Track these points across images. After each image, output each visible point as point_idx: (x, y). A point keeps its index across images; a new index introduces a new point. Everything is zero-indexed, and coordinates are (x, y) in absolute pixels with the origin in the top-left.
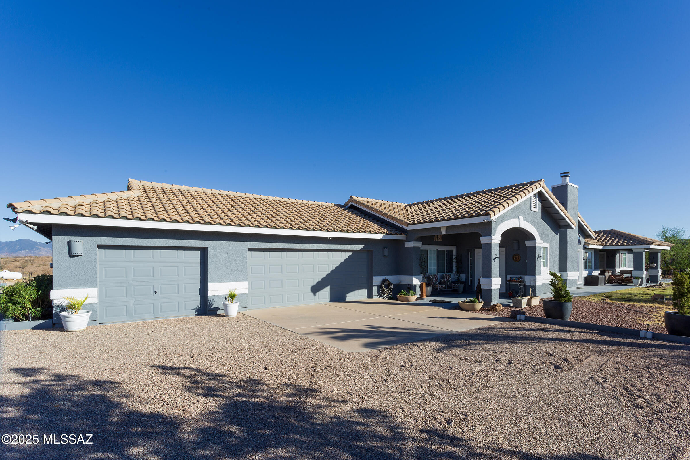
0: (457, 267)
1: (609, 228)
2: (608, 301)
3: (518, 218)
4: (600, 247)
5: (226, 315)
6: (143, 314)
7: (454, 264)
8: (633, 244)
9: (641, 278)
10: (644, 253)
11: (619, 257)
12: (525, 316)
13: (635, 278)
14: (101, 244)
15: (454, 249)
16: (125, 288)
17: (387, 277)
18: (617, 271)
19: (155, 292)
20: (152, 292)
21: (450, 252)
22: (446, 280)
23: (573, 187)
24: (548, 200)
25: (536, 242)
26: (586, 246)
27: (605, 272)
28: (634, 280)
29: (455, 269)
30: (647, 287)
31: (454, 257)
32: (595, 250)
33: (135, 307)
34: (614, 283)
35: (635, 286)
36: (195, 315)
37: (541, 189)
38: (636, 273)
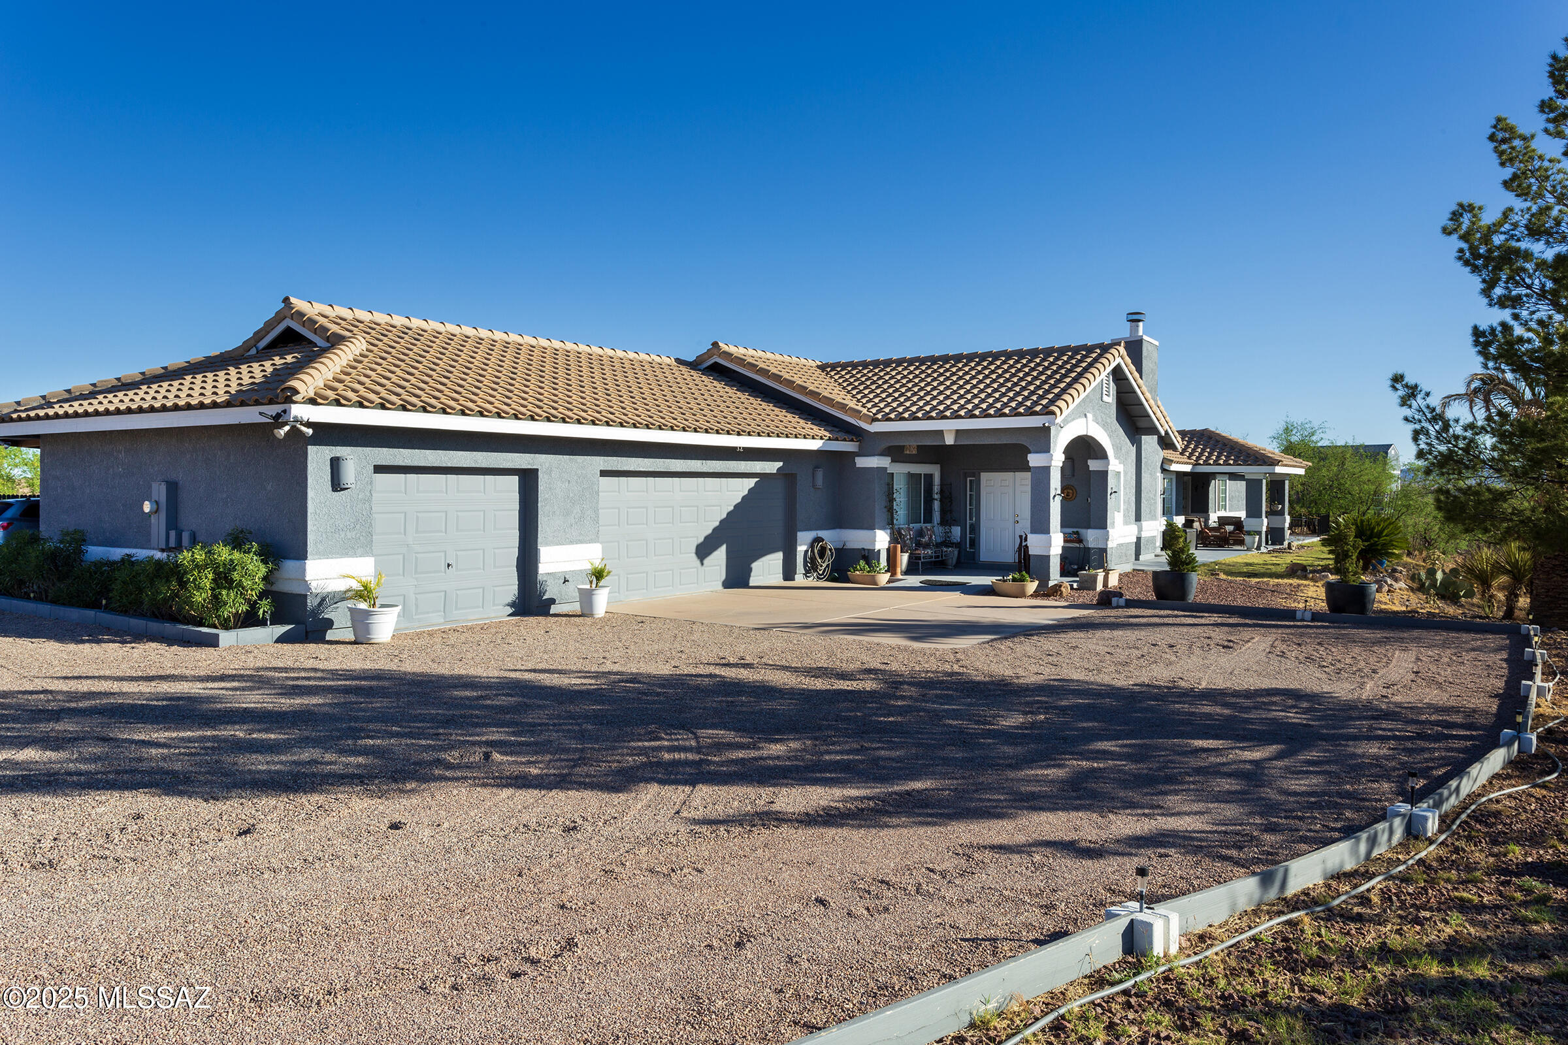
0: (943, 511)
1: (1199, 426)
2: (1222, 576)
3: (1086, 416)
4: (1187, 468)
5: (586, 612)
6: (428, 613)
7: (936, 505)
8: (1246, 463)
9: (1259, 533)
10: (1264, 481)
11: (1215, 487)
12: (1126, 600)
13: (1249, 533)
14: (379, 463)
15: (935, 470)
16: (401, 556)
17: (822, 534)
18: (1213, 518)
19: (449, 565)
20: (443, 566)
21: (929, 477)
22: (927, 538)
23: (1150, 342)
24: (1127, 379)
25: (1108, 464)
26: (1166, 467)
27: (1193, 521)
28: (1247, 538)
29: (937, 516)
30: (1269, 552)
31: (936, 488)
32: (1178, 473)
33: (416, 599)
34: (1210, 544)
35: (1248, 550)
36: (510, 615)
37: (1119, 360)
38: (1249, 525)
